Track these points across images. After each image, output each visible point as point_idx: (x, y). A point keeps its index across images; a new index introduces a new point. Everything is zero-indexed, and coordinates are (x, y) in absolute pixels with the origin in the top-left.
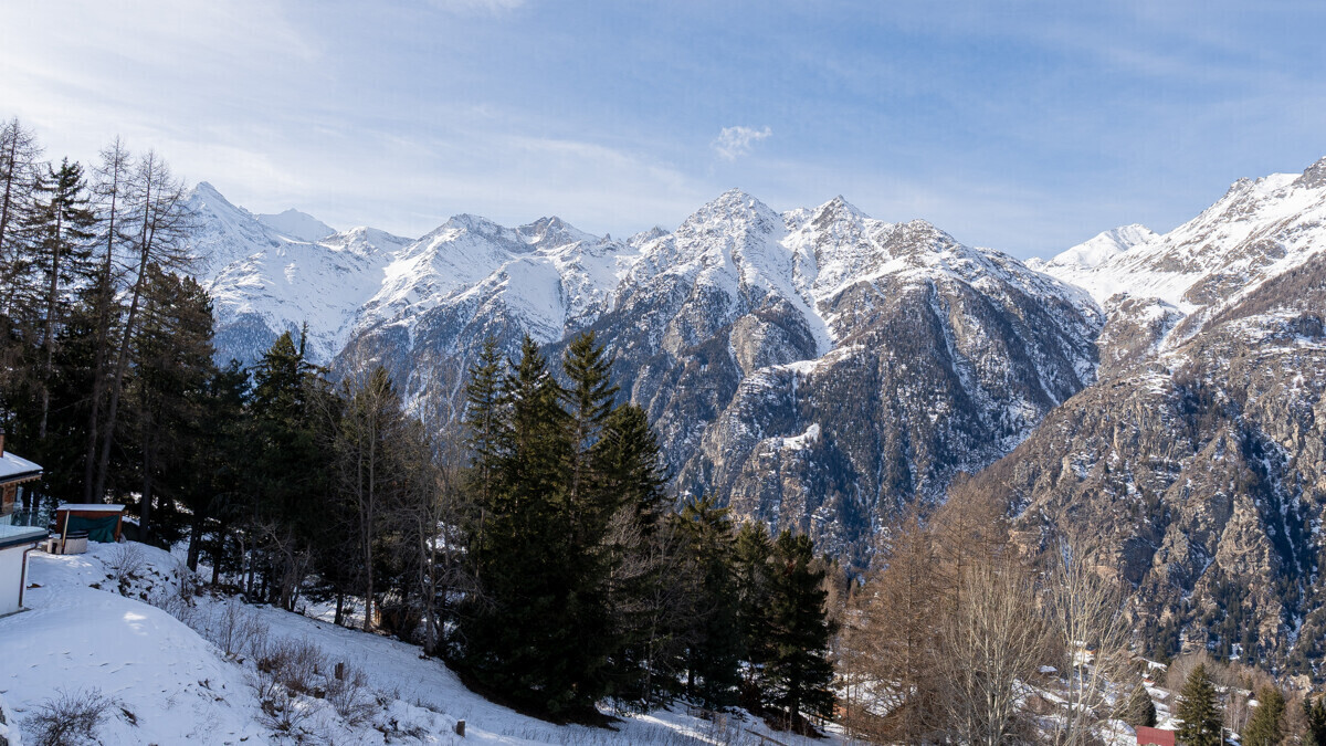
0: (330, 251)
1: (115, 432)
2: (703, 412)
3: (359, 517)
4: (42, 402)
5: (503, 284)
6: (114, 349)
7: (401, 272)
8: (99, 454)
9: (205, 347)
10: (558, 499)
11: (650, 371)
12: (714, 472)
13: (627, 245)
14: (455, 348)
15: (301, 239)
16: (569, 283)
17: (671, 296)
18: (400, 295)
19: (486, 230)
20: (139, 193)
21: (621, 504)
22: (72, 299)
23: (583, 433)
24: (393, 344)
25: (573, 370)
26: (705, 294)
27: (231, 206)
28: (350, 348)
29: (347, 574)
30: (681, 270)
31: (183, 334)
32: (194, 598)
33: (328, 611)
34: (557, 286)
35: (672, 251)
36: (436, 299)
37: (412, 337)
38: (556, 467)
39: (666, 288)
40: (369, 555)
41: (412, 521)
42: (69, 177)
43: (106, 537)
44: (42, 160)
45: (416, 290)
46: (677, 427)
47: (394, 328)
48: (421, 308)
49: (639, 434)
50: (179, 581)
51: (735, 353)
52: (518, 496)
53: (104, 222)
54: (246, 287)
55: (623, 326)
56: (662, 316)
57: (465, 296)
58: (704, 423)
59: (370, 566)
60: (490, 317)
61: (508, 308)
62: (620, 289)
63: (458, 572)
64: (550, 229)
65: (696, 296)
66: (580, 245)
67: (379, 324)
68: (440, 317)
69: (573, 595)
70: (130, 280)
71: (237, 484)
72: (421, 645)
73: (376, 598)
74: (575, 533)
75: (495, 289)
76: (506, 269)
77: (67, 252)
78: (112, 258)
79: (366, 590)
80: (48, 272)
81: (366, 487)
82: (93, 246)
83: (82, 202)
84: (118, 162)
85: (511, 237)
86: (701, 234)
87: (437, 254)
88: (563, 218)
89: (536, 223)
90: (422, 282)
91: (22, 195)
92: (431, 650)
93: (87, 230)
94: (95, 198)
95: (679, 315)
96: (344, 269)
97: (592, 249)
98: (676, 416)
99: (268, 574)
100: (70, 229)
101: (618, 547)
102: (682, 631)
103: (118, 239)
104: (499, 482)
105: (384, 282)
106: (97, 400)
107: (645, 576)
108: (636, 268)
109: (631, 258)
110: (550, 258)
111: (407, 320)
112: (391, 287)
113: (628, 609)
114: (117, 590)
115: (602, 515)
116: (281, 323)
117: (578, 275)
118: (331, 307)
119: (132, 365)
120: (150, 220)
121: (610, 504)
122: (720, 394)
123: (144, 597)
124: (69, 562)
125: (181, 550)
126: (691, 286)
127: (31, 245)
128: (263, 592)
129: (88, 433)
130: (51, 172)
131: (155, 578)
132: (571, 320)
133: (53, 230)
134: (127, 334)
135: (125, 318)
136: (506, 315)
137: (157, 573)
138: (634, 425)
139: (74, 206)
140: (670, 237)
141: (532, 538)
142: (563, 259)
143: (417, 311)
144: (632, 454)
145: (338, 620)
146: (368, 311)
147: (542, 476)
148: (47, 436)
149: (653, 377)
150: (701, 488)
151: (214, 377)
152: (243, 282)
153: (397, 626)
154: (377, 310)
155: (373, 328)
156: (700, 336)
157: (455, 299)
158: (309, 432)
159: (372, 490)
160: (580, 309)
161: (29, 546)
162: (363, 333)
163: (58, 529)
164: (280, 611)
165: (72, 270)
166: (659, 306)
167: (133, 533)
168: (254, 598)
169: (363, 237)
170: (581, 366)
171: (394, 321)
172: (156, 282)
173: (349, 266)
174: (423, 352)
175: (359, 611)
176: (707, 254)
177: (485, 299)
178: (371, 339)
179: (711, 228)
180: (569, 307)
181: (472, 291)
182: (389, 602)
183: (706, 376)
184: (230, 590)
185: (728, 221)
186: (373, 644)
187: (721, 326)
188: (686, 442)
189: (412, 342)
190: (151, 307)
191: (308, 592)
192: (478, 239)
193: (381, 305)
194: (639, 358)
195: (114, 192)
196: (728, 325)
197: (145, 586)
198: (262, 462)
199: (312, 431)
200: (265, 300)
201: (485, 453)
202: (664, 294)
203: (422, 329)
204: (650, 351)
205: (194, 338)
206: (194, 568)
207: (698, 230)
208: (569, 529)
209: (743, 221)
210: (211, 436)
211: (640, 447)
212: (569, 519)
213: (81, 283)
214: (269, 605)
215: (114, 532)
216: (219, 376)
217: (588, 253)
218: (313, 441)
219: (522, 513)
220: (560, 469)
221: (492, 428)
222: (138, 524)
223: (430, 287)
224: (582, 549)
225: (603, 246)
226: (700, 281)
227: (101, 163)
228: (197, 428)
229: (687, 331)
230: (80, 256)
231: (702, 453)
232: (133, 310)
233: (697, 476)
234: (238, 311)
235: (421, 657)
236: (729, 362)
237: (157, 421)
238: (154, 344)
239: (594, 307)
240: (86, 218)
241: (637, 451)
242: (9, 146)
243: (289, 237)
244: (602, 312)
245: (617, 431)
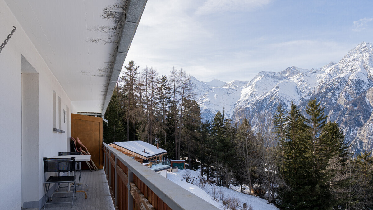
0: (225, 89)
1: (181, 142)
2: (357, 124)
3: (245, 162)
4: (165, 135)
5: (278, 90)
6: (178, 120)
7: (246, 91)
8: (178, 147)
9: (199, 118)
10: (308, 154)
11: (334, 111)
12: (364, 145)
13: (320, 71)
14: (264, 111)
15: (217, 87)
16: (300, 86)
17: (339, 85)
18: (246, 98)
19: (270, 75)
20: (180, 80)
21: (333, 156)
22: (168, 109)
23: (315, 132)
24: (245, 113)
25: (310, 112)
26: (353, 82)
27: (199, 81)
28: (234, 115)
29: (243, 178)
30: (343, 75)
31: (193, 115)
32: (204, 184)
33: (238, 188)
34: (296, 88)
35: (338, 69)
36: (257, 98)
37: (251, 110)
38: (307, 144)
39: (337, 82)
40: (249, 173)
41: (261, 163)
42: (164, 79)
43: (182, 168)
44: (158, 76)
45: (251, 96)
46: (346, 130)
47: (245, 108)
48: (253, 101)
49: (336, 132)
50: (200, 179)
51: (369, 101)
52: (294, 154)
53: (173, 89)
54: (205, 102)
55: (321, 98)
56: (336, 92)
57: (266, 96)
58: (358, 128)
59: (249, 176)
60: (274, 101)
61: (280, 97)
62: (319, 86)
63: (277, 178)
64: (291, 70)
65: (350, 83)
66: (303, 73)
67: (241, 107)
68: (259, 103)
69: (318, 186)
70: (180, 102)
71: (211, 154)
72: (267, 199)
73: (252, 185)
74: (316, 166)
75: (275, 92)
76: (278, 85)
77: (166, 98)
78: (176, 98)
79: (249, 183)
80: (162, 103)
81: (246, 153)
82: (171, 95)
83: (167, 85)
84: (174, 73)
85: (279, 75)
86: (349, 61)
87: (256, 85)
88: (295, 66)
89: (287, 69)
90: (252, 93)
91: (155, 85)
92: (270, 201)
93: (169, 92)
94: (170, 83)
95: (343, 91)
96: (230, 93)
97: (307, 74)
98: (346, 126)
99: (221, 178)
100: (166, 92)
101: (333, 170)
102: (362, 200)
103: (176, 92)
104: (287, 150)
105: (241, 95)
106: (176, 134)
107: (345, 180)
108: (325, 77)
109: (322, 75)
110: (293, 79)
111: (249, 105)
112: (243, 96)
113: (339, 191)
114: (186, 181)
115: (326, 159)
116: (215, 111)
117: (303, 83)
118: (227, 104)
119: (183, 124)
120: (183, 86)
121: (329, 156)
122: (364, 117)
123: (192, 183)
124: (175, 174)
125: (199, 171)
126: (347, 80)
127: (158, 97)
128: (220, 183)
129: (175, 142)
130: (160, 79)
131: (194, 178)
132: (302, 98)
133: (162, 93)
134: (181, 117)
135: (179, 113)
136: (280, 100)
137: (194, 177)
138: (334, 129)
139: (166, 86)
140: (337, 65)
141: (301, 167)
142: (297, 79)
143: (252, 102)
144: (334, 139)
145: (241, 191)
146: (237, 104)
147: (302, 147)
148: (167, 144)
149: (335, 114)
150: (359, 150)
151: (202, 125)
152: (204, 101)
153: (259, 193)
154: (240, 104)
155: (239, 109)
156: (353, 97)
157: (263, 97)
158: (228, 138)
159: (248, 154)
160: (305, 94)
161: (167, 170)
162: (237, 111)
163: (172, 166)
164: (226, 188)
165: (167, 102)
166: (335, 89)
167: (188, 167)
168: (219, 184)
169: (234, 83)
170: (313, 110)
171: (245, 106)
172: (186, 102)
173: (231, 92)
174: (254, 114)
175: (247, 189)
176: (353, 68)
177: (272, 96)
178: (239, 112)
179: (353, 58)
180: (301, 94)
181: (268, 94)
182: (256, 187)
183: (356, 111)
184: (213, 182)
185: (361, 55)
186: (253, 199)
187: (361, 93)
188: (351, 134)
189: (251, 111)
190: (185, 109)
191: (232, 183)
192: (268, 78)
193: (241, 102)
194: (328, 108)
195: (174, 81)
196: (365, 91)
197: (192, 181)
198: (217, 147)
199: (229, 138)
200: (210, 105)
201: (282, 141)
202: (336, 85)
203: (254, 107)
204: (333, 105)
205: (196, 115)
206: (203, 176)
207: (348, 60)
208: (314, 164)
209: (367, 53)
210: (203, 141)
211: (337, 136)
212: (313, 161)
213: (169, 105)
214: (223, 186)
215: (183, 167)
216: (203, 125)
217: (306, 75)
218: (230, 141)
219: (296, 159)
220: (309, 145)
221: (283, 133)
222: (188, 165)
223: (255, 95)
224: (319, 171)
225: (311, 72)
226: (351, 78)
227: (170, 74)
228: (200, 139)
229: (347, 96)
230: (168, 98)
231: (358, 138)
232: (182, 110)
233: (356, 146)
234: (203, 109)
235: (267, 203)
236: (366, 105)
237: (190, 138)
238: (187, 118)
239: (310, 93)
240: (169, 89)
241: (336, 138)
242: (151, 74)
243: (214, 87)
244: (313, 94)
245: (327, 131)
